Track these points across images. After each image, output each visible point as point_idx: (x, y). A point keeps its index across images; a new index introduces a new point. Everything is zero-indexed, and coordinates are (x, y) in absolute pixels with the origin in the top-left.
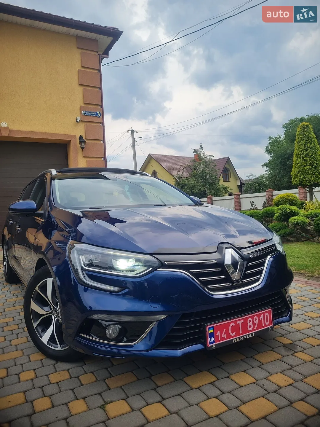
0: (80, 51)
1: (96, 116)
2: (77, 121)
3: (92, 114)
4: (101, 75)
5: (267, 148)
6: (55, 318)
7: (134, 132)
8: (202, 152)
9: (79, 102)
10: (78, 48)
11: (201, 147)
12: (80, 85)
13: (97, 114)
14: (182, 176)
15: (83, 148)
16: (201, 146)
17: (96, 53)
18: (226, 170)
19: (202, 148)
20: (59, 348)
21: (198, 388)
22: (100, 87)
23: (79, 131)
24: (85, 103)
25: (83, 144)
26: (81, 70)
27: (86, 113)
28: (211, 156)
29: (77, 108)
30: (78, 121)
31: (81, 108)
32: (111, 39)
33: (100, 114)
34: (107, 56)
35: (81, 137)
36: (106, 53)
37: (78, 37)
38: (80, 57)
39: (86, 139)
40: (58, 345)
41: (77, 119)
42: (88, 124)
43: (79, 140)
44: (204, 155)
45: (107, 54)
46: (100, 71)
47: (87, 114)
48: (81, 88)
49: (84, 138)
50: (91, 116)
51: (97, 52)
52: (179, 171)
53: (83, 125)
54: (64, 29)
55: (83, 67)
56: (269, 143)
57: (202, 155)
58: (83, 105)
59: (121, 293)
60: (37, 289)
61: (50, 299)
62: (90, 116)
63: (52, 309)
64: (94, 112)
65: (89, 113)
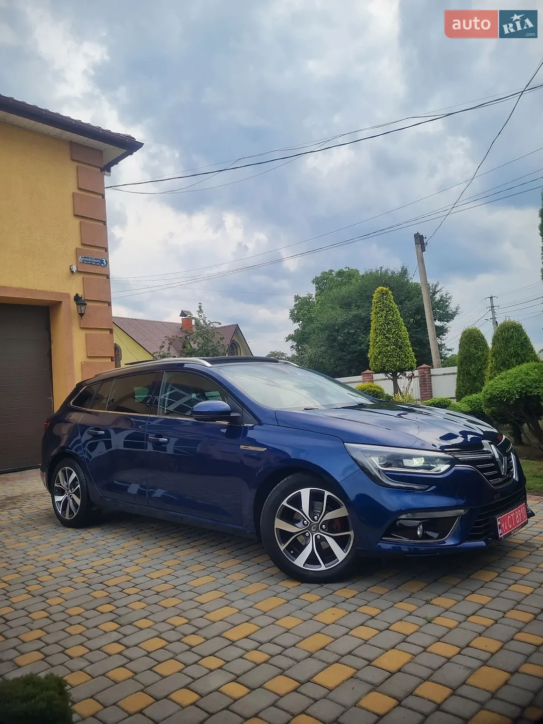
0: (76, 164)
1: (100, 265)
2: (73, 272)
3: (94, 262)
5: (292, 312)
8: (201, 316)
9: (75, 243)
10: (73, 160)
11: (200, 309)
12: (76, 216)
13: (102, 261)
14: (168, 354)
15: (81, 315)
16: (200, 307)
18: (234, 346)
19: (201, 311)
20: (323, 567)
21: (491, 581)
22: (104, 220)
23: (75, 287)
24: (83, 244)
25: (82, 308)
26: (78, 194)
27: (86, 259)
29: (71, 252)
30: (75, 271)
31: (78, 252)
32: (123, 151)
33: (106, 261)
34: (109, 173)
35: (77, 298)
36: (107, 168)
37: (72, 144)
38: (75, 174)
39: (86, 300)
40: (320, 564)
41: (71, 269)
42: (87, 276)
43: (74, 301)
44: (204, 321)
45: (109, 171)
46: (103, 196)
47: (87, 261)
48: (77, 221)
49: (82, 298)
50: (93, 264)
51: (98, 168)
52: (163, 347)
53: (79, 278)
54: (56, 131)
55: (80, 189)
56: (295, 306)
57: (201, 321)
58: (81, 247)
59: (428, 490)
60: (285, 503)
61: (307, 513)
62: (91, 264)
63: (307, 525)
64: (98, 258)
65: (90, 260)
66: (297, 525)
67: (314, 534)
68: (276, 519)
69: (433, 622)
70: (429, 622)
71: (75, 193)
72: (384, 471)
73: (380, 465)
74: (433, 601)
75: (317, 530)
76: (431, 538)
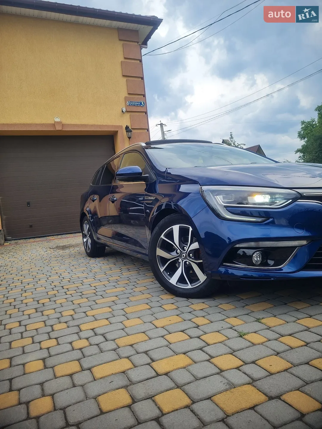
0: (122, 42)
1: (140, 106)
2: (123, 112)
3: (136, 104)
4: (142, 64)
5: (299, 133)
6: (182, 261)
7: (163, 125)
8: (232, 141)
9: (124, 93)
10: (120, 40)
11: (231, 136)
12: (123, 76)
13: (141, 103)
15: (129, 138)
16: (231, 135)
17: (136, 44)
19: (232, 138)
20: (189, 286)
22: (142, 76)
23: (125, 121)
24: (129, 94)
25: (130, 134)
26: (124, 62)
27: (131, 103)
28: (242, 144)
29: (122, 100)
30: (124, 111)
31: (126, 99)
32: (151, 27)
33: (144, 103)
34: (146, 46)
35: (127, 128)
36: (145, 43)
37: (119, 29)
38: (122, 49)
39: (132, 129)
40: (188, 284)
41: (122, 110)
42: (133, 114)
43: (125, 130)
44: (234, 144)
46: (141, 61)
47: (132, 104)
48: (125, 79)
49: (130, 128)
50: (135, 106)
51: (138, 43)
53: (128, 115)
54: (108, 22)
55: (125, 58)
56: (302, 128)
58: (128, 96)
59: (265, 222)
60: (162, 236)
61: (177, 244)
62: (134, 106)
63: (178, 254)
64: (138, 102)
65: (134, 103)
66: (171, 253)
67: (184, 260)
68: (157, 248)
69: (244, 337)
70: (241, 336)
71: (122, 61)
72: (225, 207)
73: (223, 202)
74: (263, 321)
75: (186, 258)
76: (268, 265)
